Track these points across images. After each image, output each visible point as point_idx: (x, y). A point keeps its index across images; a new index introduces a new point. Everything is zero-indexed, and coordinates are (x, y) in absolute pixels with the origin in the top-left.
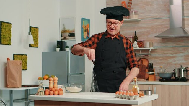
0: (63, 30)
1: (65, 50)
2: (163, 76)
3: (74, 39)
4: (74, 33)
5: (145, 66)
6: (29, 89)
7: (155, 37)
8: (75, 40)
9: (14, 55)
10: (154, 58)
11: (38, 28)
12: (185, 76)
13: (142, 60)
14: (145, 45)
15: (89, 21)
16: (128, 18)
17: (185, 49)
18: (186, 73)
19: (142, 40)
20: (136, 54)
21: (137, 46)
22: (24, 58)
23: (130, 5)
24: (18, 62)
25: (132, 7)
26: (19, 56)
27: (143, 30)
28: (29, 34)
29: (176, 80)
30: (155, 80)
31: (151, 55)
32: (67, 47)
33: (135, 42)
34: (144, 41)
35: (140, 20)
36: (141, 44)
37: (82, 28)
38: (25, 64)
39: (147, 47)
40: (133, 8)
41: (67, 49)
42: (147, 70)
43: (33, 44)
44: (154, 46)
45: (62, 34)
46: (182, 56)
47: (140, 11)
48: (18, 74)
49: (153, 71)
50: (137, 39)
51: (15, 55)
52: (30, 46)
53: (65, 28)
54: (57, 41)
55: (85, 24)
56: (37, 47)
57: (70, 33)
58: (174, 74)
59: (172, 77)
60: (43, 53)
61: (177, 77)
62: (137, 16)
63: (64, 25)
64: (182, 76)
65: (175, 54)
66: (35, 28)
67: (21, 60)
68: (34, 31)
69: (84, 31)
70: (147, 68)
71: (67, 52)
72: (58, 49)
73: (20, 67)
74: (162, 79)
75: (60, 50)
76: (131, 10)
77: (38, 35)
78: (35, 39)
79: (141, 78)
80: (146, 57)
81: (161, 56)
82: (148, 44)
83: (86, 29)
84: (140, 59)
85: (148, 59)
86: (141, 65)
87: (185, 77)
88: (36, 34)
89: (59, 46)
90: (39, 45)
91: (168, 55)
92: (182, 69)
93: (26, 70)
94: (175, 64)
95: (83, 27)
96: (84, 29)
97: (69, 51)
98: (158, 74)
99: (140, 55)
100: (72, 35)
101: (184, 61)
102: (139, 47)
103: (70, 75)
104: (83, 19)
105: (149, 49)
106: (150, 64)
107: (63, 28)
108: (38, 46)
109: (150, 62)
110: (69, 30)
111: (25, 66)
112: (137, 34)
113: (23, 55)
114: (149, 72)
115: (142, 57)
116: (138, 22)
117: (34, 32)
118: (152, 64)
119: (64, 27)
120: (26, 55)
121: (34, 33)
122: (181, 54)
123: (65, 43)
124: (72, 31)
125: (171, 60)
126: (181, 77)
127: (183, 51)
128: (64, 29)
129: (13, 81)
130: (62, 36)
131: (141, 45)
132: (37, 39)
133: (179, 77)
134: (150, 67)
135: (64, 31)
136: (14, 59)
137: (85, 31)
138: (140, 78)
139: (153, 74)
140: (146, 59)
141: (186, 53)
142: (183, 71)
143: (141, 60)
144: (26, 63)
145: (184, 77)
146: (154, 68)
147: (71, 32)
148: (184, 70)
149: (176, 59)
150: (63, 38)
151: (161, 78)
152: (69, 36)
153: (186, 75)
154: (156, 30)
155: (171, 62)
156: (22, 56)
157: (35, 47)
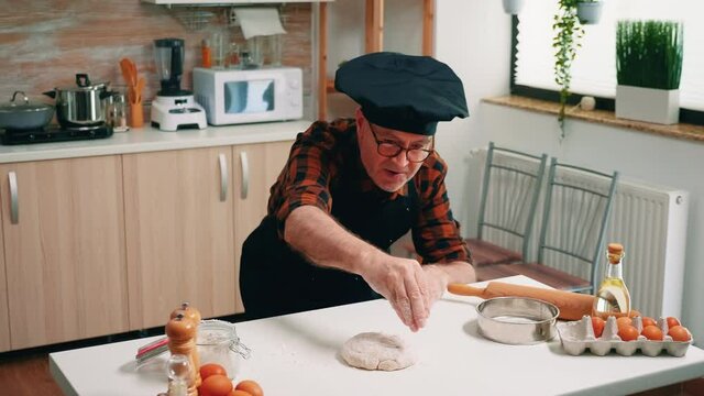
17: (59, 6)
46: (48, 34)
61: (75, 121)
64: (94, 118)
65: (21, 23)
87: (100, 121)
94: (24, 65)
101: (57, 54)
122: (46, 27)
125: (2, 51)
126: (88, 122)
127: (53, 15)
133: (81, 123)
141: (66, 23)
148: (99, 92)
149: (28, 44)
155: (8, 58)
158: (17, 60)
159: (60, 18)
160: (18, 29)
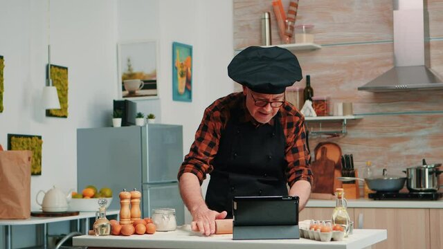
0: (127, 72)
1: (134, 124)
2: (380, 187)
3: (156, 95)
4: (155, 81)
5: (332, 162)
6: (47, 224)
7: (359, 89)
8: (159, 99)
9: (10, 137)
10: (356, 142)
11: (67, 68)
12: (433, 186)
13: (325, 146)
14: (331, 109)
15: (190, 49)
16: (290, 43)
17: (431, 120)
18: (436, 178)
19: (324, 97)
20: (310, 133)
21: (314, 113)
22: (34, 146)
23: (293, 9)
24: (25, 154)
25: (298, 15)
26: (21, 140)
27: (327, 72)
28: (48, 85)
29: (413, 196)
30: (358, 196)
31: (346, 134)
32: (140, 116)
33: (308, 103)
34: (328, 99)
35: (319, 46)
36: (321, 107)
37: (174, 68)
38: (36, 160)
39: (338, 115)
40: (300, 18)
41: (140, 122)
42: (337, 173)
43: (55, 110)
44: (354, 112)
45: (123, 83)
46: (423, 137)
47: (317, 25)
48: (23, 185)
49: (353, 175)
50: (312, 96)
51: (13, 138)
52: (49, 113)
53: (132, 67)
54: (114, 101)
55: (182, 57)
56: (65, 117)
57: (145, 82)
58: (406, 181)
59: (402, 187)
60: (79, 131)
62: (311, 36)
63: (129, 61)
64: (427, 187)
65: (409, 130)
66: (60, 67)
67: (28, 149)
68: (56, 75)
69: (179, 77)
70: (337, 167)
71: (141, 127)
72: (118, 122)
73: (27, 167)
74: (377, 195)
75: (124, 124)
76: (297, 23)
77: (67, 85)
78: (61, 97)
79: (324, 193)
80: (334, 140)
81: (373, 136)
82: (340, 106)
83: (185, 69)
84: (320, 145)
85: (340, 144)
86: (322, 159)
87: (435, 188)
88: (62, 82)
89: (120, 113)
90: (68, 111)
91: (390, 135)
92: (427, 170)
93: (39, 174)
94: (408, 157)
95: (176, 64)
96: (180, 70)
97: (145, 126)
98: (367, 181)
99: (318, 133)
100: (151, 85)
101: (429, 150)
102: (318, 114)
103: (148, 186)
104: (175, 46)
105: (343, 120)
106: (346, 156)
107: (127, 68)
108: (67, 113)
109: (347, 151)
110: (141, 74)
111: (37, 164)
112: (311, 82)
113: (31, 137)
114: (343, 175)
115: (324, 138)
116: (314, 52)
117: (57, 77)
118: (352, 158)
119: (129, 66)
120: (40, 138)
121: (57, 80)
122: (423, 132)
123: (133, 105)
124: (150, 76)
125: (396, 147)
127: (427, 125)
128: (129, 70)
129: (11, 203)
130: (124, 89)
131: (321, 109)
132: (65, 96)
133: (419, 189)
134: (346, 165)
135: (130, 76)
136: (10, 148)
137: (182, 76)
138: (321, 193)
139: (354, 182)
140: (336, 145)
141: (435, 130)
142: (430, 173)
143: (321, 147)
144: (40, 156)
145: (431, 188)
146: (355, 167)
147: (148, 79)
148: (431, 170)
149: (411, 144)
150: (127, 92)
151: (375, 192)
152: (143, 89)
153: (436, 183)
154: (361, 72)
155: (398, 152)
156: (29, 139)
157: (59, 117)
158: (404, 153)
159: (431, 127)
160: (405, 134)
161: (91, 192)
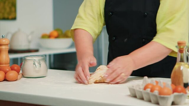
6: (21, 58)
93: (14, 19)
161: (55, 34)
